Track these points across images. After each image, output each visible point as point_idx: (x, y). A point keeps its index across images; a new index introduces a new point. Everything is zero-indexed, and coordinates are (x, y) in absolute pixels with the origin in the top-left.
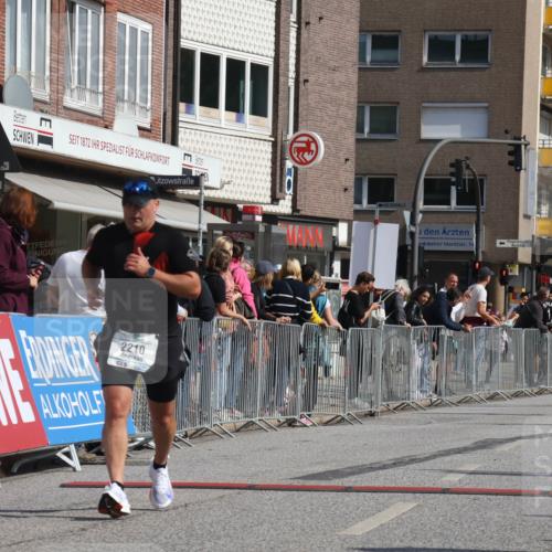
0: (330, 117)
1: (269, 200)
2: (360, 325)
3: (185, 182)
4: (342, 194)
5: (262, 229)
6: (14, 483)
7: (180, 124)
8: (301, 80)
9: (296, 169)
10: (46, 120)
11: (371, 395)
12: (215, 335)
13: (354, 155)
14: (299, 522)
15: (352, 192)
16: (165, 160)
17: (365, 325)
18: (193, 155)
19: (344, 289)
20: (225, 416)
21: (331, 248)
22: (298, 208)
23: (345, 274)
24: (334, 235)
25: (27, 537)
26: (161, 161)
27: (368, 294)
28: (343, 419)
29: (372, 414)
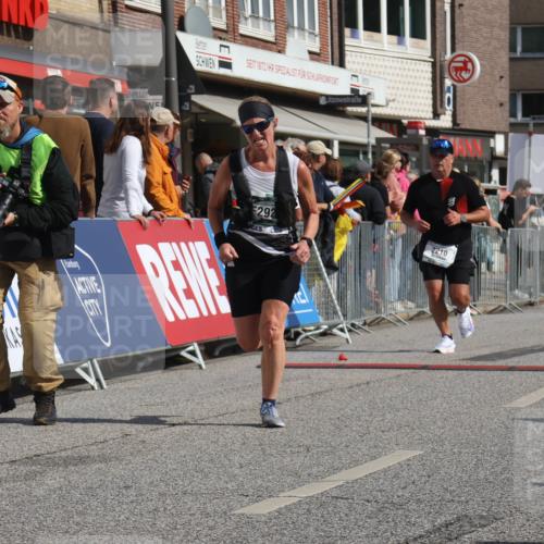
0: (485, 38)
1: (431, 115)
2: (519, 226)
3: (353, 101)
4: (498, 109)
5: (425, 141)
6: (218, 364)
7: (347, 48)
8: (457, 4)
9: (454, 86)
10: (225, 47)
11: (530, 287)
12: (387, 237)
13: (508, 72)
14: (469, 396)
15: (507, 107)
16: (335, 81)
17: (523, 225)
18: (360, 76)
19: (502, 194)
20: (399, 307)
21: (489, 158)
22: (458, 122)
23: (503, 181)
24: (492, 145)
25: (231, 410)
26: (330, 82)
27: (525, 198)
28: (505, 308)
29: (531, 304)
